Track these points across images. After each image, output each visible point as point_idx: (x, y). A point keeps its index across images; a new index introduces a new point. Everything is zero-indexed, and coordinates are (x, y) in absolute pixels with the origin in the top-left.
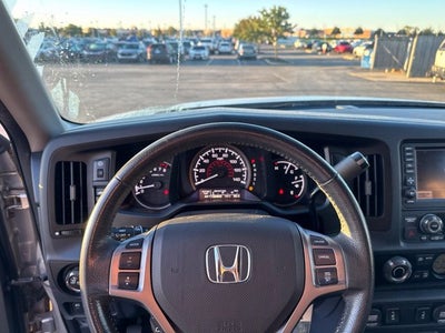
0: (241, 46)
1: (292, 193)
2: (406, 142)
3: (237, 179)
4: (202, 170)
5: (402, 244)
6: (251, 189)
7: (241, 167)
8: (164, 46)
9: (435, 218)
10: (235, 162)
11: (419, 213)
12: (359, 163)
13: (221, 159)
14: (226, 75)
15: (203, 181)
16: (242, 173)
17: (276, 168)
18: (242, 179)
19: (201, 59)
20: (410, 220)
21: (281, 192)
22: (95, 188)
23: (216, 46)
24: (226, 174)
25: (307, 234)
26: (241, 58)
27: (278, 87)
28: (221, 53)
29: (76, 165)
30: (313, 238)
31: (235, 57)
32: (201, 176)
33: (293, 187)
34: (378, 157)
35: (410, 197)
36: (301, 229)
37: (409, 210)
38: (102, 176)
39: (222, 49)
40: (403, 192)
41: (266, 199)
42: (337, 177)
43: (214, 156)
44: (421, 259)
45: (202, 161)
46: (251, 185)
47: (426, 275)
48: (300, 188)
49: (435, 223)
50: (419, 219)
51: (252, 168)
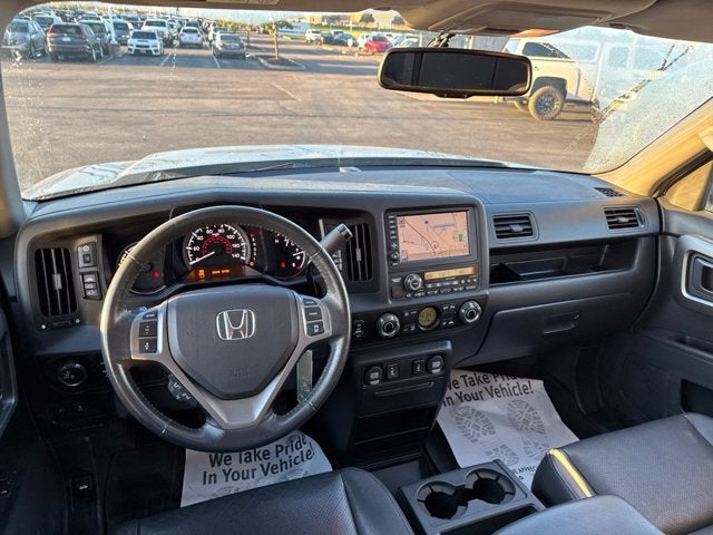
0: (218, 35)
1: (294, 265)
2: (389, 211)
3: (236, 256)
4: (196, 248)
5: (390, 302)
6: (252, 264)
7: (239, 242)
8: (78, 30)
9: (415, 277)
10: (232, 237)
11: (403, 274)
12: (344, 233)
13: (216, 235)
14: (196, 84)
15: (198, 260)
16: (241, 248)
17: (277, 241)
18: (241, 254)
19: (149, 54)
20: (396, 280)
21: (283, 265)
22: (83, 274)
23: (174, 32)
24: (224, 249)
25: (300, 298)
26: (220, 56)
27: (283, 108)
28: (183, 46)
29: (58, 252)
30: (305, 300)
31: (210, 52)
32: (196, 254)
33: (294, 259)
34: (366, 226)
35: (395, 260)
36: (296, 294)
37: (393, 272)
38: (89, 262)
39: (187, 38)
40: (389, 257)
41: (267, 273)
42: (321, 251)
43: (208, 232)
44: (407, 314)
45: (195, 239)
46: (251, 260)
47: (413, 328)
48: (301, 260)
49: (415, 281)
50: (403, 279)
51: (251, 243)
